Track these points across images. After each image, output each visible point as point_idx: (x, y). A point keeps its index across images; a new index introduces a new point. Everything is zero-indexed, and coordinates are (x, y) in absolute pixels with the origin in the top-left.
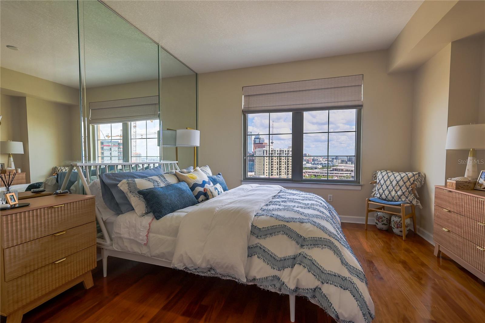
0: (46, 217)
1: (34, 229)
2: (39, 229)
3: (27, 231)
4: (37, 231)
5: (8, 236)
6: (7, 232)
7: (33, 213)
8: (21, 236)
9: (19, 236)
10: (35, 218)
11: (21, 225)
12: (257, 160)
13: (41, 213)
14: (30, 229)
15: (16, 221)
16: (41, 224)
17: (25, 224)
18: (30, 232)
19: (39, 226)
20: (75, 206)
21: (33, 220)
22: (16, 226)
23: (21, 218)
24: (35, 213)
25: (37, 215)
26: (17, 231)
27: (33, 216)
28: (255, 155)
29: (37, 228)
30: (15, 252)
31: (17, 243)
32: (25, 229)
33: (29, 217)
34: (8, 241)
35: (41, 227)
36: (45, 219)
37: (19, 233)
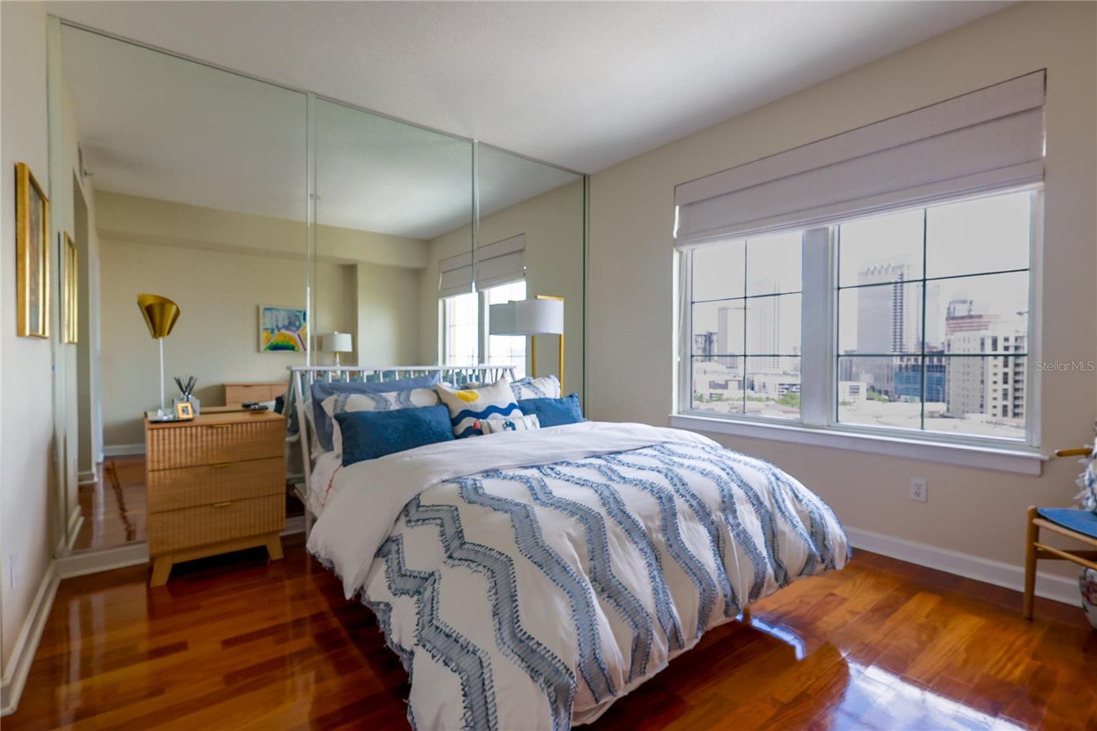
0: (204, 438)
1: (186, 452)
2: (194, 454)
3: (178, 454)
4: (191, 455)
5: (153, 455)
6: (153, 451)
7: (186, 431)
8: (170, 458)
9: (167, 458)
10: (189, 438)
11: (170, 444)
12: (954, 367)
13: (197, 433)
14: (181, 452)
15: (164, 439)
16: (197, 447)
17: (175, 443)
18: (181, 455)
19: (194, 450)
20: (249, 429)
21: (186, 440)
22: (164, 444)
23: (169, 436)
24: (189, 432)
25: (191, 435)
26: (164, 450)
27: (186, 435)
28: (949, 350)
29: (191, 452)
30: (159, 478)
31: (164, 466)
32: (175, 450)
33: (181, 435)
34: (153, 462)
35: (197, 451)
36: (202, 441)
37: (167, 454)
